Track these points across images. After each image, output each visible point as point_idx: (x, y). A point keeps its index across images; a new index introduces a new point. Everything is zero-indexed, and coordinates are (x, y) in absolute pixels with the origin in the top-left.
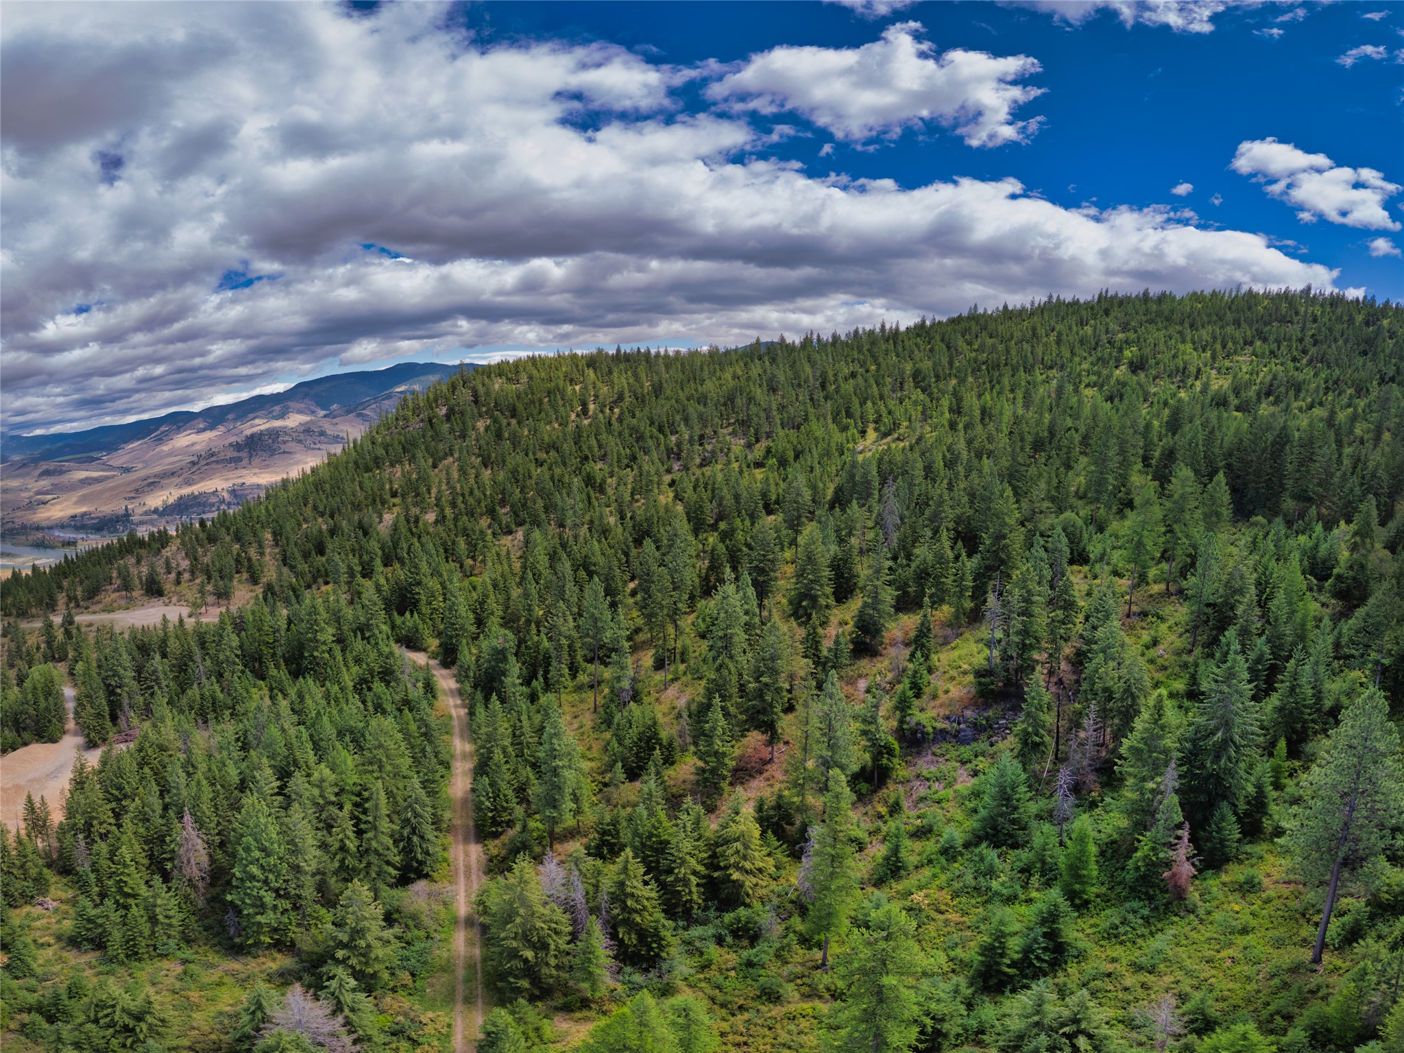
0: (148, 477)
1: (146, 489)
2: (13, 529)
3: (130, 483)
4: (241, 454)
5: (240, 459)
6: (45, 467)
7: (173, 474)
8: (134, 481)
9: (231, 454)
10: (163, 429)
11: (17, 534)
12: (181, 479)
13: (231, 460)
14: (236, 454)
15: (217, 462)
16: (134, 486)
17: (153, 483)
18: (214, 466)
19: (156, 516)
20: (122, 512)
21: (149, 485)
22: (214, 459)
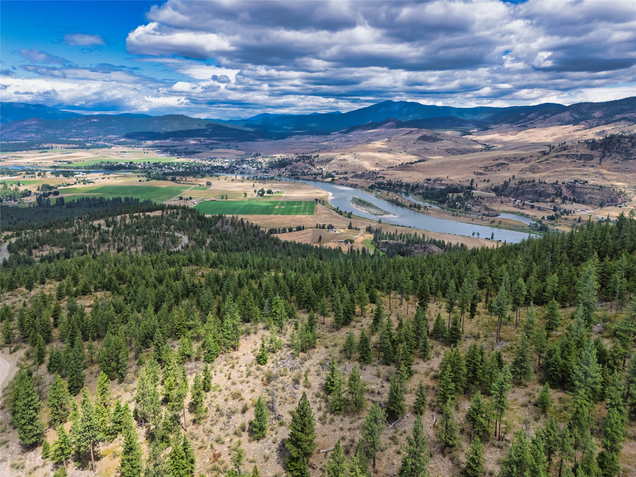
0: (500, 158)
1: (495, 168)
2: (381, 184)
3: (483, 160)
4: (594, 153)
5: (591, 157)
6: (424, 133)
7: (522, 159)
8: (487, 159)
9: (583, 151)
10: (532, 115)
11: (383, 189)
12: (527, 166)
13: (581, 157)
14: (588, 152)
15: (567, 156)
16: (486, 163)
17: (502, 164)
18: (563, 159)
19: (493, 194)
20: (468, 184)
21: (498, 165)
22: (564, 152)
